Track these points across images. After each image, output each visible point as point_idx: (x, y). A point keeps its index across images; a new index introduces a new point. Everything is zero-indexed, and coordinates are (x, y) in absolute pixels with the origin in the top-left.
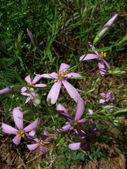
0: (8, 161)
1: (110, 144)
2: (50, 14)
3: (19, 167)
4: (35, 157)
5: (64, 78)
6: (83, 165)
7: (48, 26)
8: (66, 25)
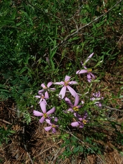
0: (17, 157)
1: (105, 140)
2: (51, 31)
3: (26, 162)
4: (40, 153)
5: (68, 84)
6: (82, 159)
7: (50, 41)
8: (65, 39)
